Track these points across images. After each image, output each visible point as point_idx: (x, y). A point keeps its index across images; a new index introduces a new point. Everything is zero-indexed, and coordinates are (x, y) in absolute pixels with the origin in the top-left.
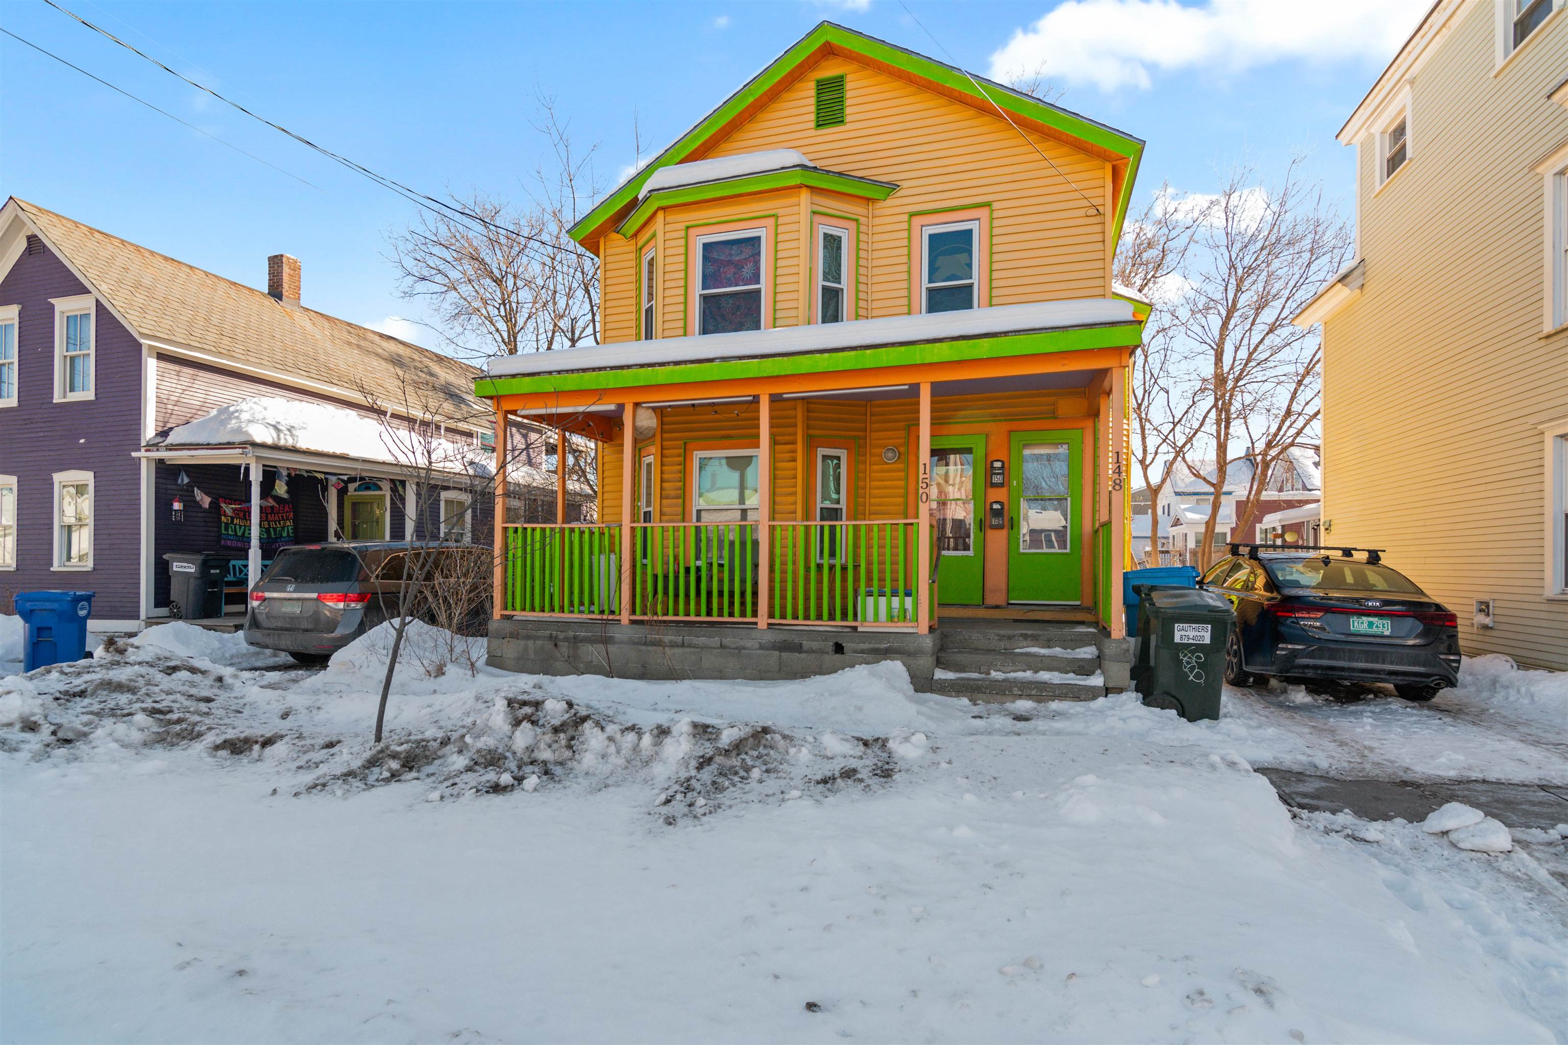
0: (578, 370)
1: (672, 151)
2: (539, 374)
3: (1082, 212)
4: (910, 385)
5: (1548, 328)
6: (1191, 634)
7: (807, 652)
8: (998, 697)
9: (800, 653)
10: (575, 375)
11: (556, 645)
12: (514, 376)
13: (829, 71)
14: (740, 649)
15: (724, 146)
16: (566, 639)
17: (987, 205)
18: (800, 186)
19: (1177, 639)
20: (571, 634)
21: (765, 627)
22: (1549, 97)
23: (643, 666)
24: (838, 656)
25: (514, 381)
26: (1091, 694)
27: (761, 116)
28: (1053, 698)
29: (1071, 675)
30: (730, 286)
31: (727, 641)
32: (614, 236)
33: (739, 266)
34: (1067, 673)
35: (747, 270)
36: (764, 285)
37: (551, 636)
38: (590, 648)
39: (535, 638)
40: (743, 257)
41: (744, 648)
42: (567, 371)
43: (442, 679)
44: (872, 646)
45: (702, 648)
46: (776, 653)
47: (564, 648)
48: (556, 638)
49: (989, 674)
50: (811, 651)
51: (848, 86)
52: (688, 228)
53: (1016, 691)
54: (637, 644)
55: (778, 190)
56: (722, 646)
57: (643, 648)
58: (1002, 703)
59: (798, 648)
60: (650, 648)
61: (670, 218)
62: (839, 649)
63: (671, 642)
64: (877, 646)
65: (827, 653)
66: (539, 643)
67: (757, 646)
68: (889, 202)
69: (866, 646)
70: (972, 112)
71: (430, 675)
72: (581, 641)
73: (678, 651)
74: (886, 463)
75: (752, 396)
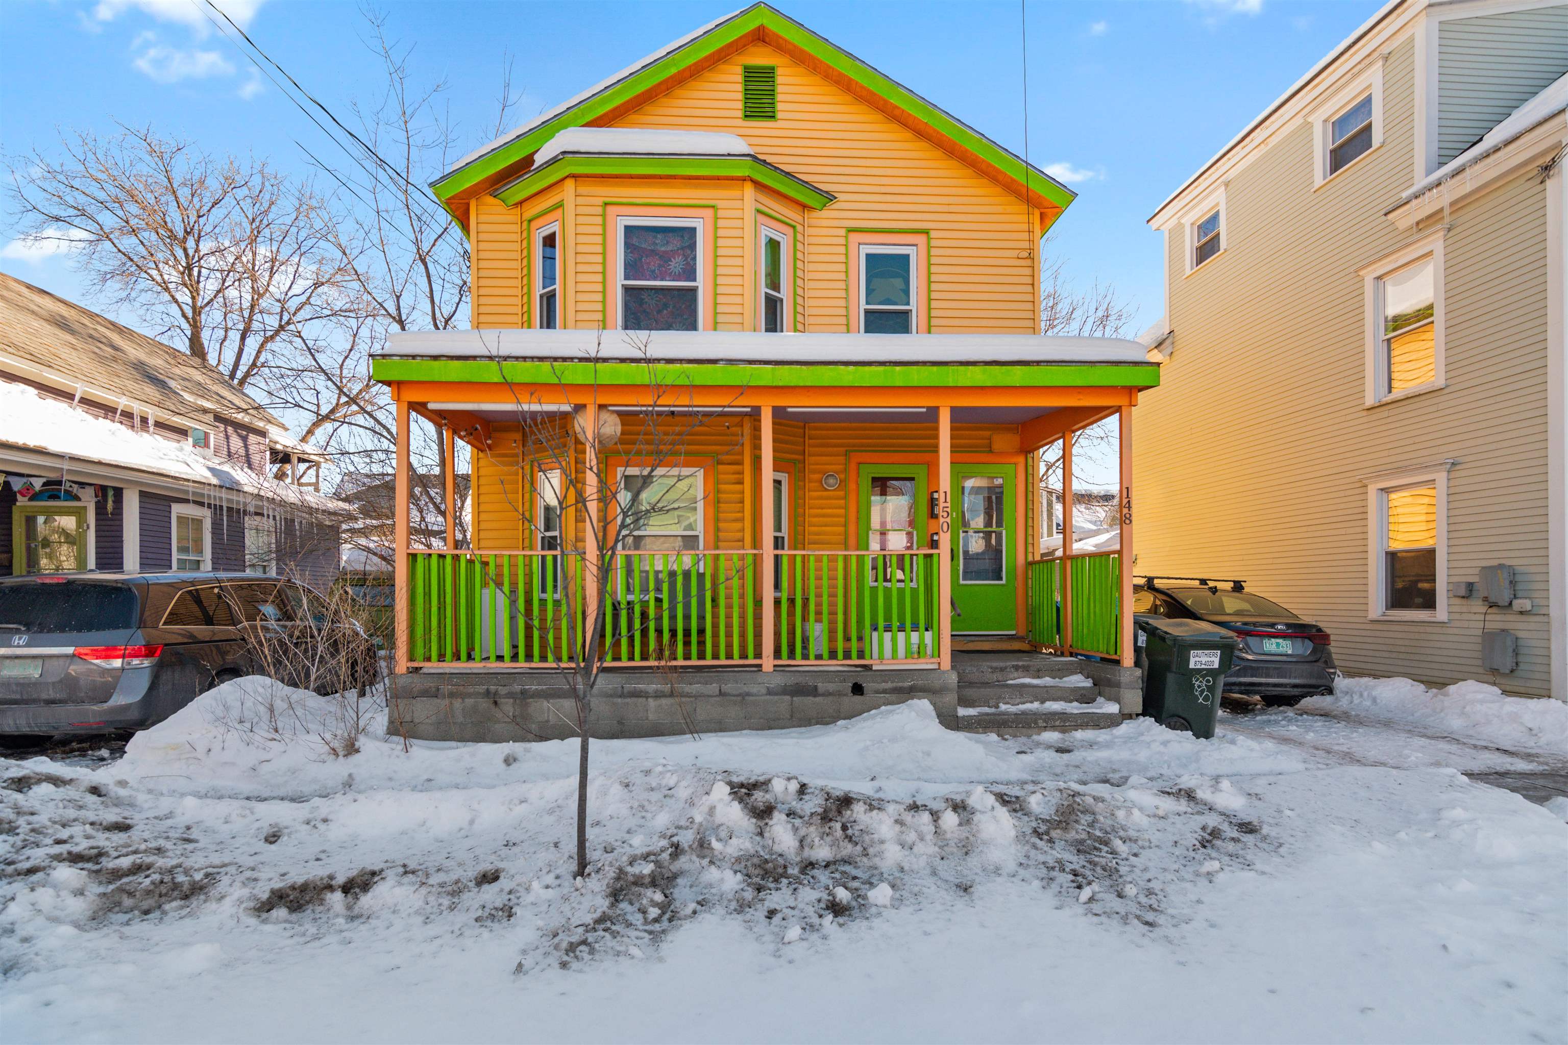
0: (532, 358)
1: (575, 110)
2: (474, 358)
3: (1014, 253)
4: (928, 408)
5: (1370, 401)
6: (1204, 659)
7: (823, 695)
8: (1024, 730)
9: (815, 696)
10: (529, 364)
11: (496, 703)
13: (760, 58)
14: (744, 696)
15: (633, 117)
16: (510, 695)
17: (926, 232)
18: (744, 179)
19: (1192, 666)
20: (517, 688)
21: (771, 669)
22: (1386, 215)
23: (620, 723)
24: (858, 698)
26: (1112, 721)
27: (678, 92)
28: (1076, 727)
29: (1075, 704)
30: (655, 279)
31: (728, 687)
32: (490, 200)
33: (665, 258)
34: (1071, 701)
35: (676, 264)
36: (701, 282)
37: (488, 693)
38: (545, 703)
39: (463, 696)
40: (670, 248)
41: (748, 694)
43: (356, 758)
44: (894, 685)
45: (696, 697)
46: (788, 698)
47: (508, 707)
48: (496, 693)
49: (997, 707)
50: (828, 694)
51: (779, 80)
52: (606, 204)
53: (1041, 723)
54: (611, 696)
55: (718, 178)
56: (721, 694)
57: (619, 700)
58: (1029, 736)
59: (813, 692)
60: (628, 700)
61: (582, 190)
62: (858, 689)
63: (656, 691)
64: (900, 684)
65: (846, 695)
66: (469, 702)
67: (764, 691)
68: (825, 213)
69: (889, 685)
70: (909, 135)
71: (337, 755)
72: (532, 697)
73: (664, 701)
74: (826, 490)
75: (752, 407)
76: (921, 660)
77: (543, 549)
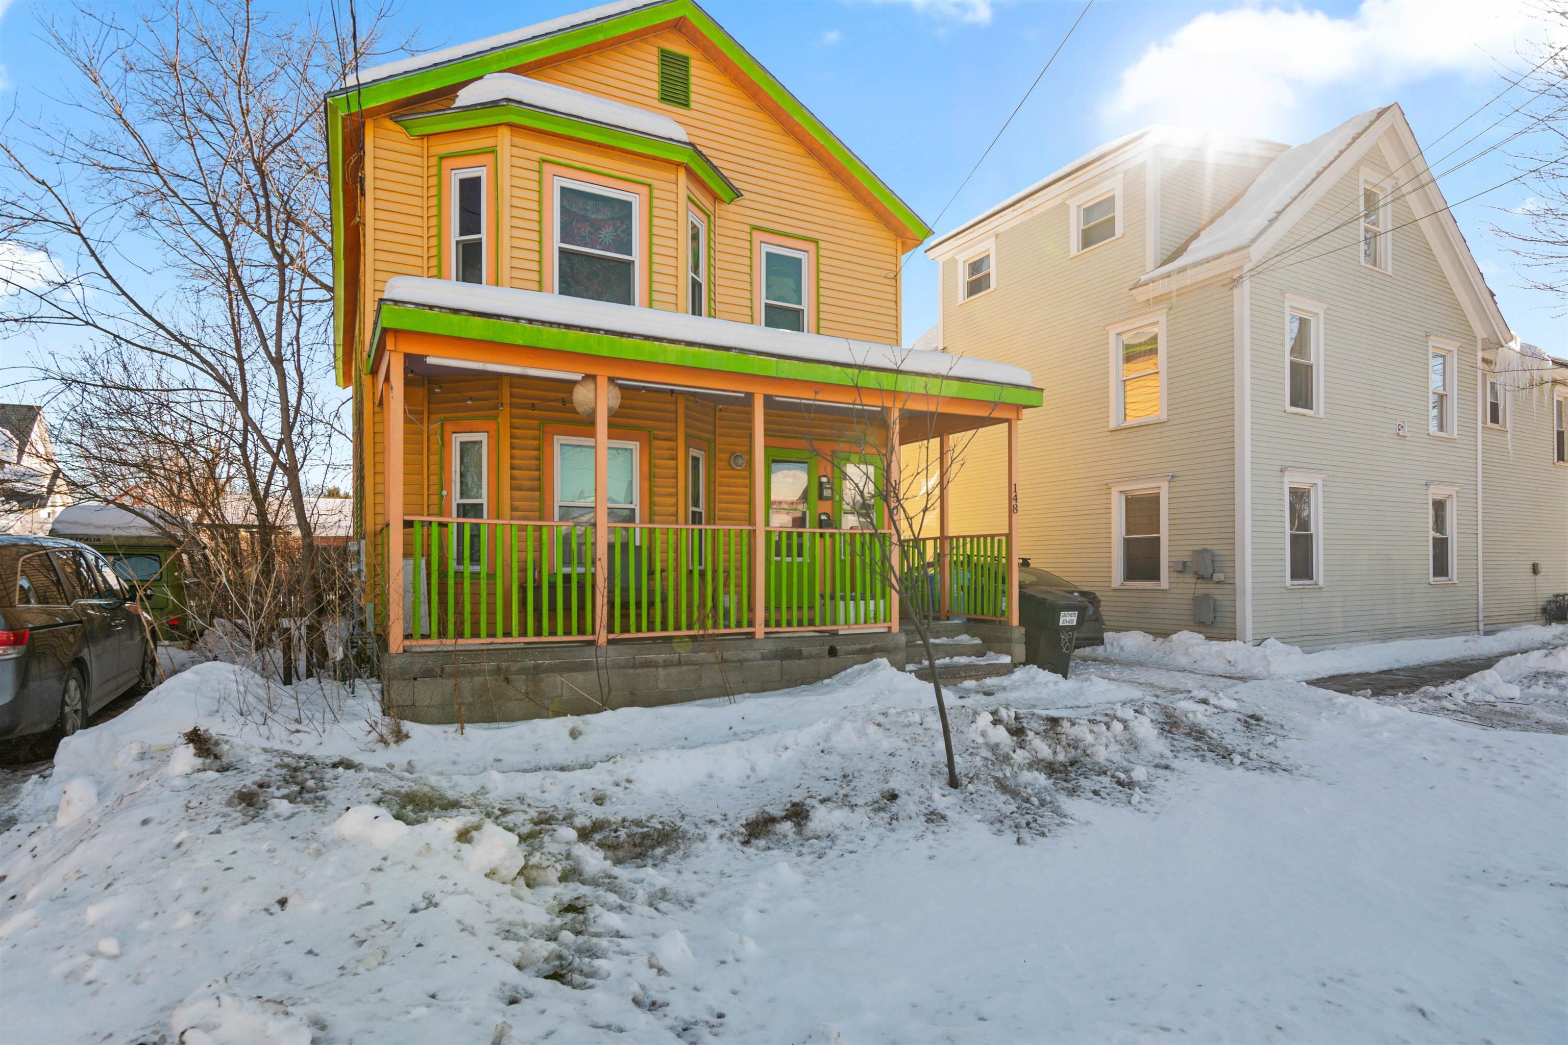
0: (559, 325)
1: (499, 52)
2: (498, 316)
3: (886, 273)
4: (883, 408)
5: (1114, 423)
6: (1068, 618)
7: (805, 658)
8: (951, 680)
9: (800, 659)
11: (507, 680)
12: (456, 311)
13: (674, 45)
14: (741, 661)
16: (522, 671)
17: (815, 241)
18: (678, 165)
19: (1061, 624)
20: (530, 663)
21: (763, 636)
22: (1131, 290)
23: (632, 693)
24: (833, 660)
25: (456, 318)
26: (1008, 670)
28: (986, 676)
29: (973, 658)
30: (585, 246)
31: (729, 654)
32: (390, 124)
33: (597, 226)
34: (970, 656)
35: (607, 233)
36: (637, 257)
37: (498, 670)
38: (559, 678)
39: (471, 674)
40: (600, 216)
41: (746, 660)
42: (543, 323)
44: (861, 646)
45: (701, 665)
46: (778, 662)
47: (521, 683)
48: (507, 670)
49: (921, 663)
50: (809, 657)
51: (692, 70)
52: (544, 161)
53: (963, 674)
54: (623, 667)
55: (655, 158)
56: (724, 661)
57: (631, 671)
58: (955, 685)
59: (798, 655)
60: (639, 671)
61: (518, 140)
62: (833, 652)
63: (665, 661)
64: (865, 646)
65: (824, 657)
66: (478, 680)
67: (759, 656)
68: (731, 207)
69: (857, 647)
72: (545, 671)
73: (673, 670)
74: (735, 469)
75: (746, 393)
76: (878, 625)
77: (458, 516)
